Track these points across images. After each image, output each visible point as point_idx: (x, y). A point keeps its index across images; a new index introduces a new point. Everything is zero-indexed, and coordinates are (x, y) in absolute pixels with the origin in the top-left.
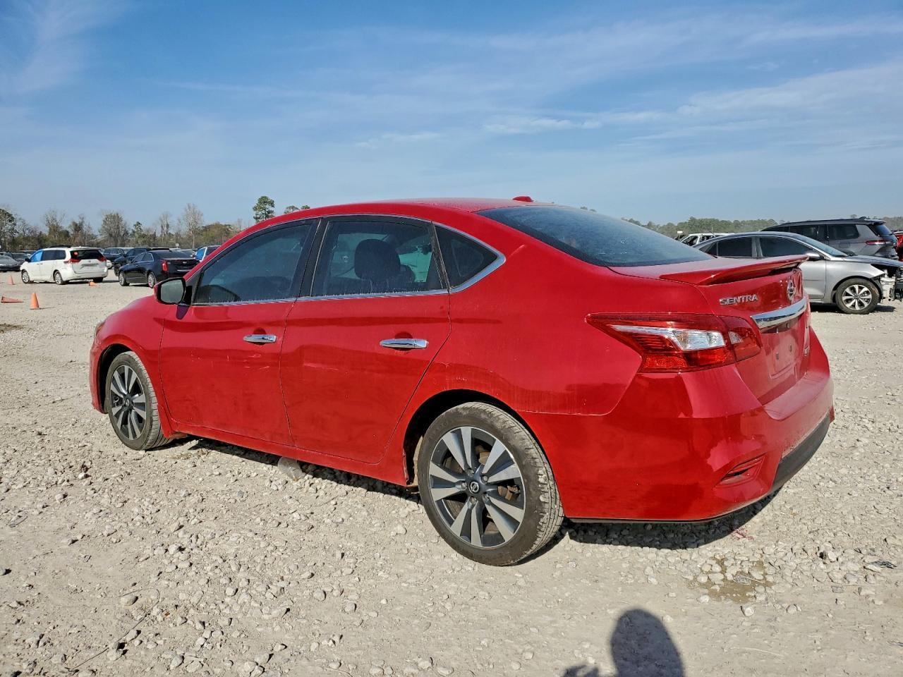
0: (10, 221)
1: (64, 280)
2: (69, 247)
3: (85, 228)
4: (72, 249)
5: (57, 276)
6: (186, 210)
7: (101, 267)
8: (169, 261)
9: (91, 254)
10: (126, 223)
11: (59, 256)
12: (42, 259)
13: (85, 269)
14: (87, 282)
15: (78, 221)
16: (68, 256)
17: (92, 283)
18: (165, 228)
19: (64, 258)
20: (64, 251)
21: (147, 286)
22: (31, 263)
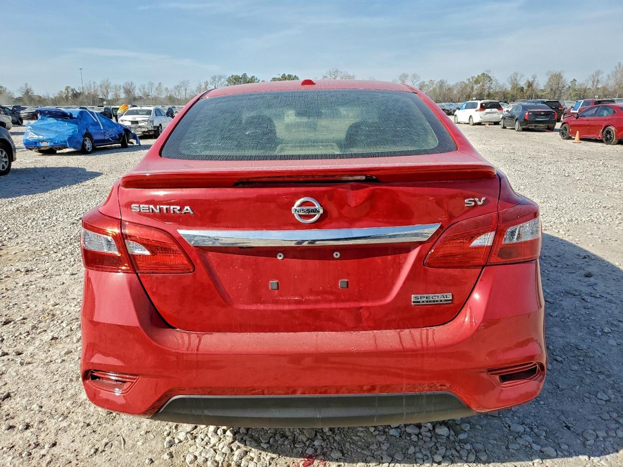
0: (489, 81)
1: (474, 122)
2: (481, 100)
3: (535, 85)
4: (482, 101)
5: (471, 120)
6: (616, 67)
7: (498, 114)
8: (531, 112)
9: (494, 105)
10: (565, 80)
11: (473, 106)
12: (465, 108)
13: (488, 115)
14: (484, 125)
15: (531, 80)
16: (479, 107)
17: (487, 125)
18: (595, 83)
19: (476, 108)
20: (477, 103)
21: (514, 129)
22: (460, 111)
